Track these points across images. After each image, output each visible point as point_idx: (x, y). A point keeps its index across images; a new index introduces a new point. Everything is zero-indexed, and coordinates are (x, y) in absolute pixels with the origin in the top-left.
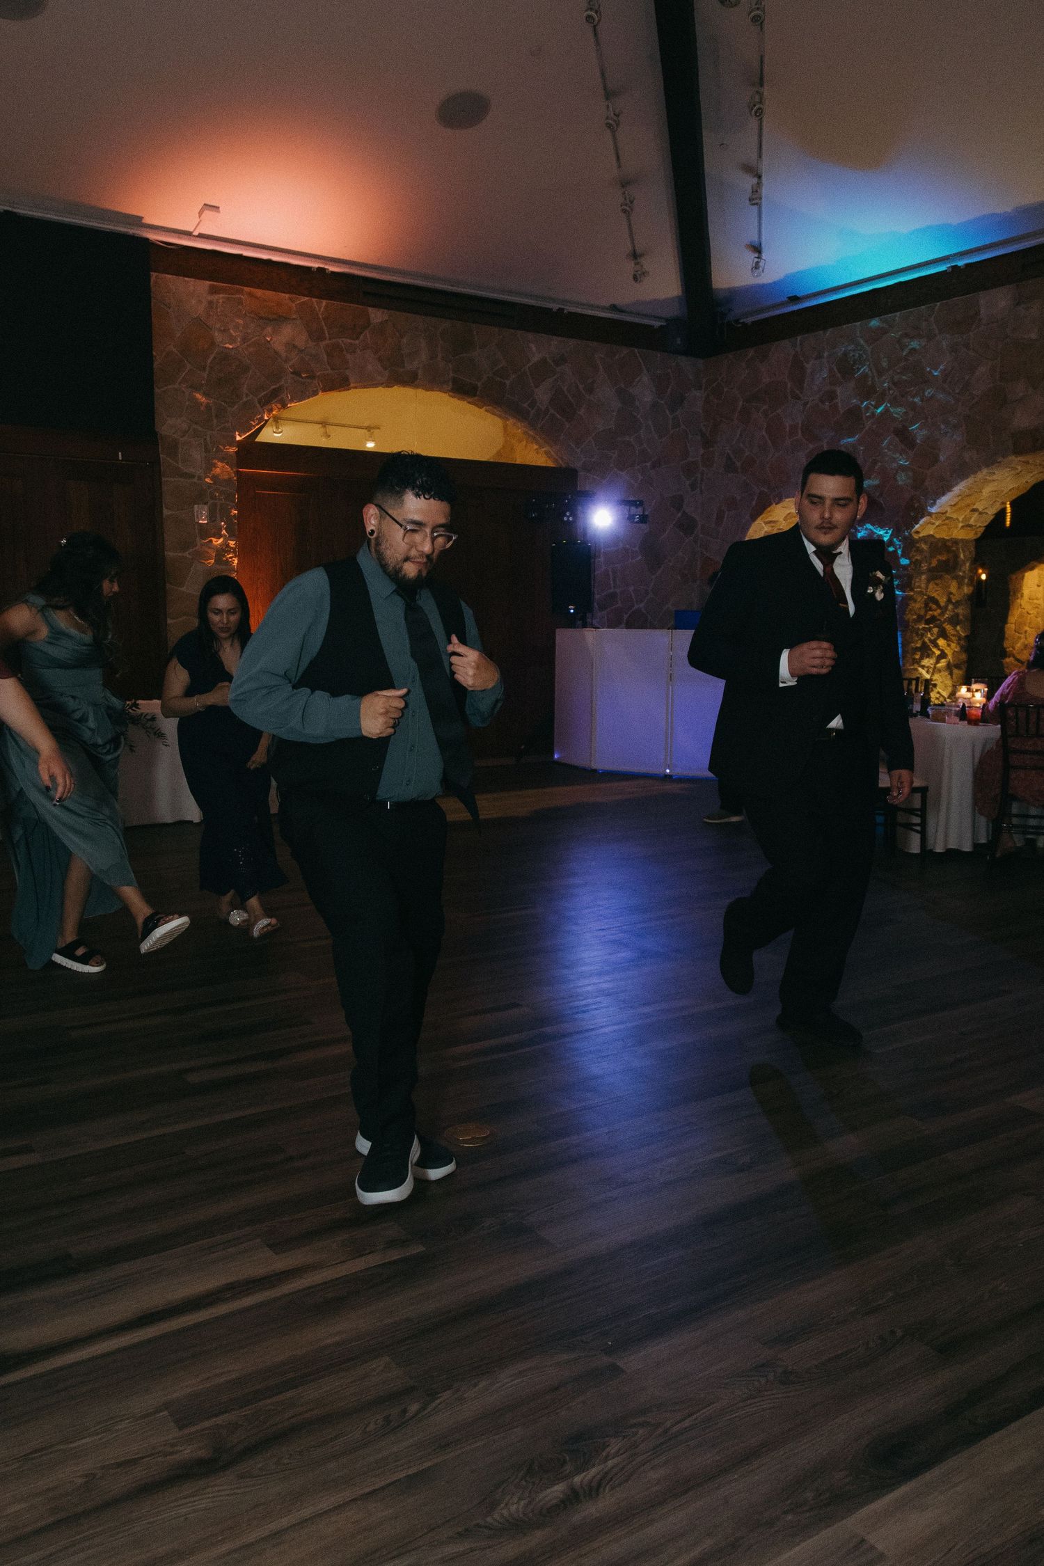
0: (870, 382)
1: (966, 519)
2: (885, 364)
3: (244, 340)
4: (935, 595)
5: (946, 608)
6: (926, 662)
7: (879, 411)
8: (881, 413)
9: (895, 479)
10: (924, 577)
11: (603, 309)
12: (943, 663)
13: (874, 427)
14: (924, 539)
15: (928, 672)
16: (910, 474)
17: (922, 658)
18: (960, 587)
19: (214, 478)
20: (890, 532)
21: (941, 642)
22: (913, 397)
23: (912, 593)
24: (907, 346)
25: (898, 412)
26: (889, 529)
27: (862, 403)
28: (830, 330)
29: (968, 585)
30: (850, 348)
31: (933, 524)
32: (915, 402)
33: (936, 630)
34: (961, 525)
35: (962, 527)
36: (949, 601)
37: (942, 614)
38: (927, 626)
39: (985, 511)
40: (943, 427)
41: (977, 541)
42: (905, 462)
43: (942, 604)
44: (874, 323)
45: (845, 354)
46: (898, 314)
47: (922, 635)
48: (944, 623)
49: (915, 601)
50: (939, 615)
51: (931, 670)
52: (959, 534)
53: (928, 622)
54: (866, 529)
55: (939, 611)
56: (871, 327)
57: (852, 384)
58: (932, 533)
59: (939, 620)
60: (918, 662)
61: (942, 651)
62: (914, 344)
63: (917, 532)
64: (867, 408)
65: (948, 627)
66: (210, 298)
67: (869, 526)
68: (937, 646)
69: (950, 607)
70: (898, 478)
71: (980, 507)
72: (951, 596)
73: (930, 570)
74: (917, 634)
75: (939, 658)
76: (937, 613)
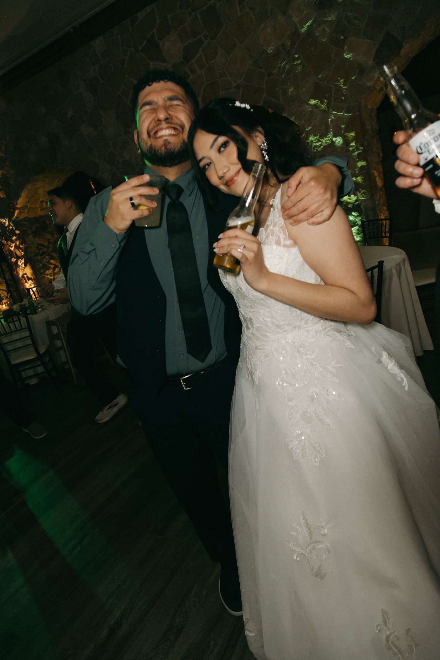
4: (40, 242)
6: (47, 272)
15: (51, 276)
17: (45, 271)
18: (52, 235)
20: (7, 220)
21: (52, 261)
23: (29, 245)
33: (47, 257)
43: (44, 245)
48: (50, 253)
49: (31, 248)
53: (41, 255)
58: (25, 216)
59: (47, 252)
60: (44, 273)
61: (55, 265)
68: (52, 264)
72: (50, 241)
75: (54, 269)
76: (45, 250)
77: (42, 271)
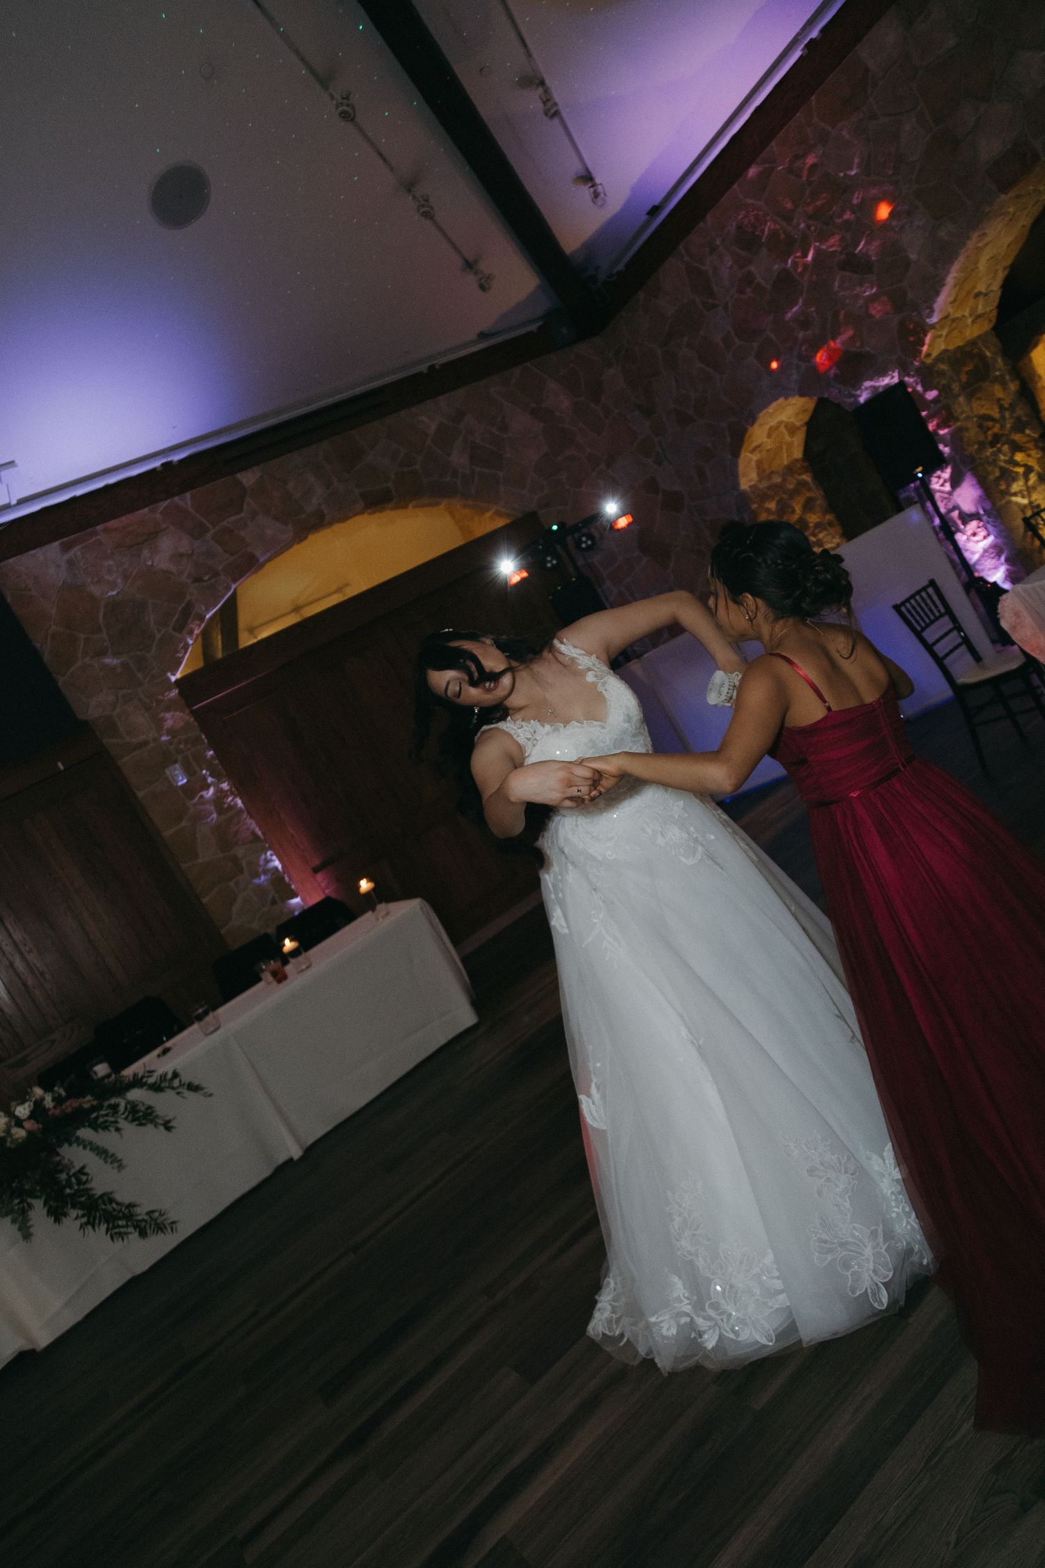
0: (783, 235)
1: (972, 311)
2: (789, 205)
3: (126, 577)
4: (983, 411)
5: (1003, 417)
6: (1014, 488)
7: (810, 257)
8: (813, 259)
9: (872, 316)
10: (961, 399)
11: (471, 342)
12: (1033, 478)
13: (814, 277)
14: (940, 359)
15: (1023, 497)
16: (884, 299)
17: (1009, 486)
18: (1005, 388)
19: (169, 732)
20: (896, 374)
21: (1019, 457)
22: (841, 216)
23: (959, 424)
24: (803, 169)
25: (832, 244)
26: (894, 372)
27: (786, 262)
28: (710, 211)
29: (1012, 381)
30: (740, 217)
31: (940, 336)
32: (846, 221)
33: (1006, 448)
34: (970, 320)
35: (973, 322)
36: (1002, 408)
37: (1003, 427)
38: (994, 449)
39: (989, 290)
40: (894, 223)
41: (994, 328)
42: (872, 290)
43: (997, 415)
44: (752, 172)
45: (740, 226)
46: (773, 144)
47: (995, 461)
48: (1010, 434)
49: (967, 430)
50: (1001, 429)
51: (1025, 493)
52: (972, 331)
53: (993, 444)
54: (866, 388)
55: (998, 426)
56: (751, 180)
57: (764, 250)
58: (943, 347)
59: (1003, 435)
60: (1007, 493)
61: (1025, 466)
62: (811, 160)
63: (928, 355)
64: (795, 264)
65: (1017, 437)
66: (66, 557)
67: (868, 384)
68: (1017, 464)
69: (1007, 414)
70: (873, 312)
71: (981, 289)
72: (1002, 402)
73: (964, 387)
74: (989, 463)
75: (1026, 476)
76: (996, 429)
77: (1003, 487)
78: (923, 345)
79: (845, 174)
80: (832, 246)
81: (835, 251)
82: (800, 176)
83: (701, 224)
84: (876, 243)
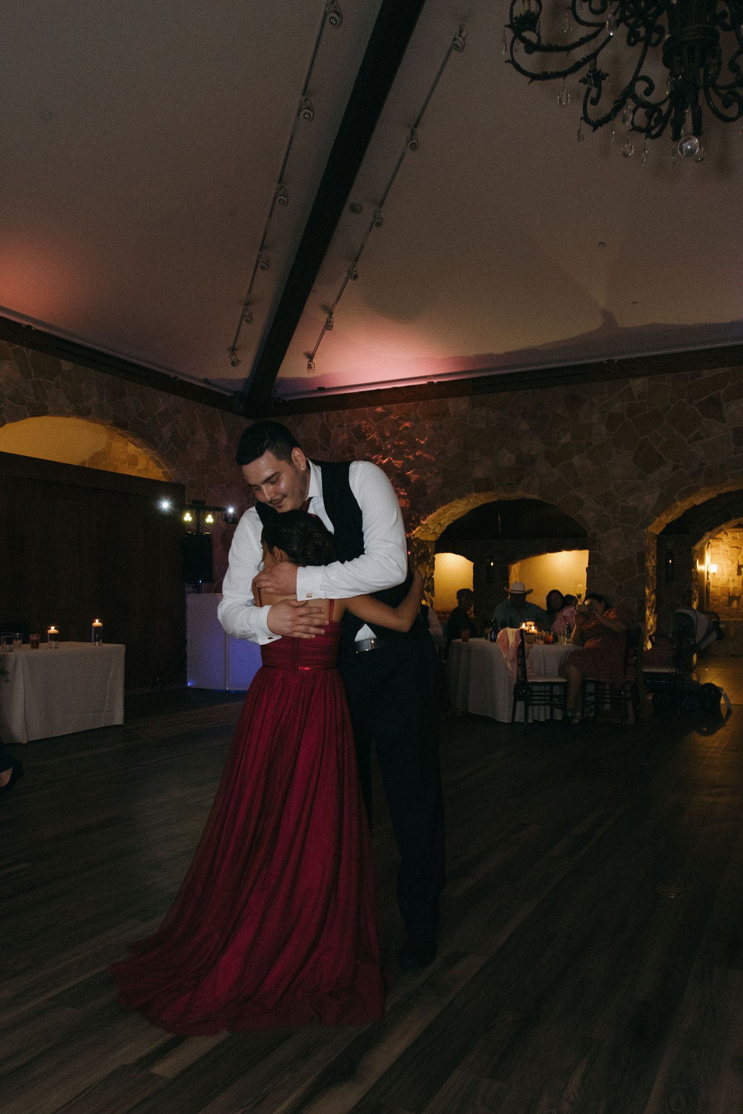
0: (378, 444)
1: (434, 529)
2: (388, 434)
7: (385, 461)
10: (415, 562)
11: (199, 380)
14: (417, 540)
16: (408, 500)
22: (408, 455)
24: (403, 425)
25: (398, 463)
27: (372, 455)
28: (348, 410)
30: (363, 423)
31: (421, 531)
32: (409, 458)
34: (432, 532)
35: (432, 533)
40: (428, 474)
42: (405, 493)
44: (379, 409)
45: (359, 426)
46: (394, 405)
52: (429, 537)
56: (377, 412)
57: (365, 444)
62: (407, 424)
63: (414, 535)
71: (442, 522)
73: (418, 558)
78: (414, 530)
79: (418, 441)
80: (396, 464)
81: (398, 467)
82: (399, 426)
83: (341, 411)
84: (416, 476)
